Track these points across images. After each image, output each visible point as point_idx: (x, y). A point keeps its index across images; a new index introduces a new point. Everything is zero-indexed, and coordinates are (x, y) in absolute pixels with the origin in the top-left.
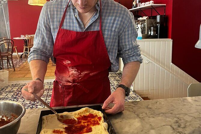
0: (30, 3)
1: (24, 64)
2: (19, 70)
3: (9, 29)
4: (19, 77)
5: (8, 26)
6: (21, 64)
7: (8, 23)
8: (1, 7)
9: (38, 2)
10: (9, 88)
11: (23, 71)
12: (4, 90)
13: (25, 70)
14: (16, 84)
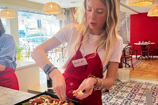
0: (149, 15)
1: (140, 65)
2: (136, 70)
3: (130, 37)
4: (136, 76)
5: (129, 34)
6: (137, 65)
7: (129, 32)
8: (125, 20)
9: (157, 14)
10: (128, 83)
11: (139, 71)
12: (124, 84)
13: (141, 71)
14: (134, 81)
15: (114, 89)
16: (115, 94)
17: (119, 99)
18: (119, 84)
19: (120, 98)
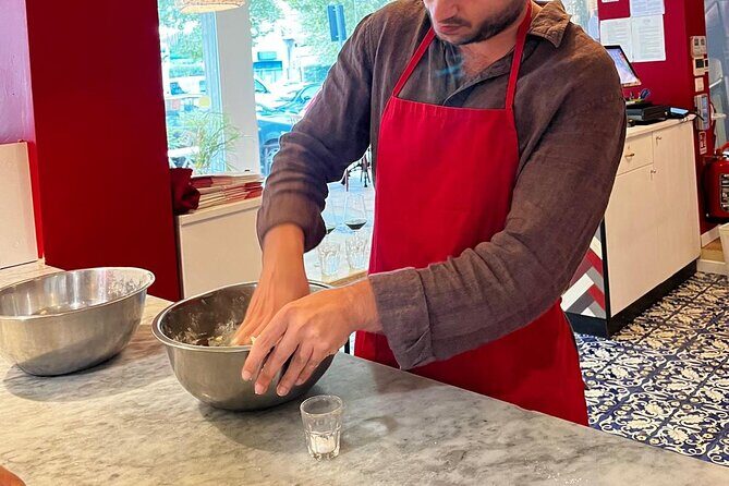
15: (692, 325)
16: (694, 349)
17: (715, 376)
18: (715, 299)
19: (718, 371)
